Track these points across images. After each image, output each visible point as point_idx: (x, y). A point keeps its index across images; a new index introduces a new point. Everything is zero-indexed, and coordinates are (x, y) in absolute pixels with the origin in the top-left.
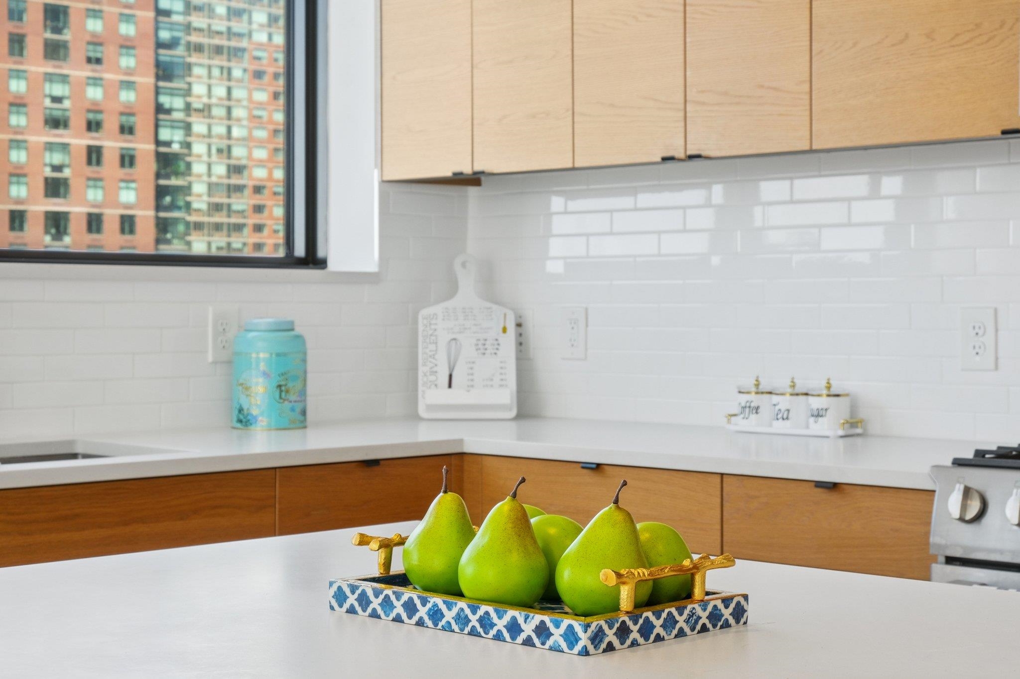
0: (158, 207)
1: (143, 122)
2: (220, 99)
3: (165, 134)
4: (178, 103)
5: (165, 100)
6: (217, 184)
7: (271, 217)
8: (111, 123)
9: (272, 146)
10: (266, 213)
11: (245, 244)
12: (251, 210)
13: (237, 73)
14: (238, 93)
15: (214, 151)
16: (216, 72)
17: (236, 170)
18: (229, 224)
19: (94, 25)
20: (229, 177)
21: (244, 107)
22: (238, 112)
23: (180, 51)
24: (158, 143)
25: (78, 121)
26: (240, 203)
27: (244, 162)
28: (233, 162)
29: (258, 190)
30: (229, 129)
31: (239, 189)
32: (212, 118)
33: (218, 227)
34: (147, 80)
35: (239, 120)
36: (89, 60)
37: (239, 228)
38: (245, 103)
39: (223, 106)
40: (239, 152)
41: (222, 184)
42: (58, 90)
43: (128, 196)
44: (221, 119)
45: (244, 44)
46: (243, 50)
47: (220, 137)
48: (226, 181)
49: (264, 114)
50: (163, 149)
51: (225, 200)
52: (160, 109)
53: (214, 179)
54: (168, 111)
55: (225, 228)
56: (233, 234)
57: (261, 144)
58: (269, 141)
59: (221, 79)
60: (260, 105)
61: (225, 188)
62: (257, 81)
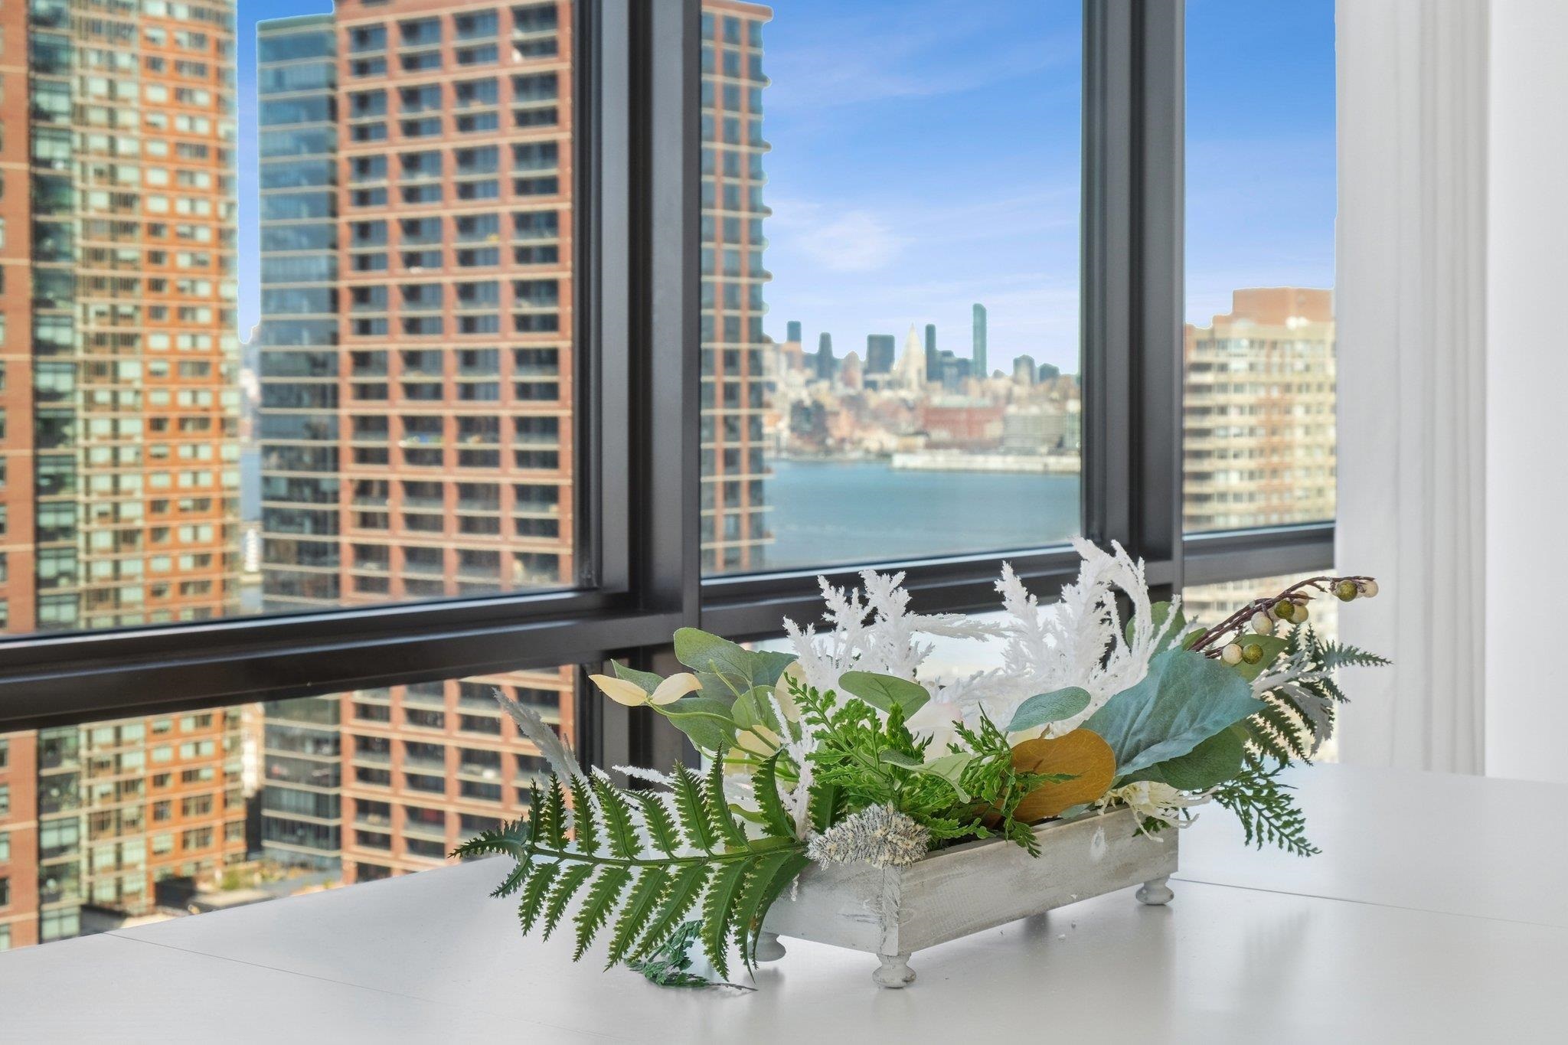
0: (37, 254)
1: (13, 132)
2: (99, 97)
3: (44, 149)
4: (61, 104)
5: (44, 100)
6: (95, 221)
7: (174, 269)
9: (174, 167)
10: (166, 262)
11: (137, 308)
12: (144, 258)
13: (124, 60)
14: (127, 89)
15: (91, 173)
16: (92, 59)
17: (124, 201)
18: (113, 279)
20: (113, 211)
21: (133, 109)
22: (127, 118)
23: (63, 29)
24: (35, 161)
26: (131, 249)
27: (135, 190)
28: (119, 190)
29: (155, 230)
30: (112, 142)
31: (128, 228)
32: (87, 124)
33: (98, 283)
34: (18, 71)
35: (126, 128)
37: (127, 285)
38: (135, 104)
39: (101, 107)
40: (127, 174)
41: (103, 221)
44: (100, 126)
45: (133, 18)
46: (131, 28)
47: (100, 153)
48: (109, 217)
49: (161, 120)
50: (42, 171)
51: (107, 245)
52: (38, 114)
53: (92, 214)
54: (48, 117)
55: (108, 285)
56: (121, 293)
57: (157, 162)
58: (170, 160)
59: (99, 69)
60: (157, 107)
61: (107, 227)
62: (152, 73)
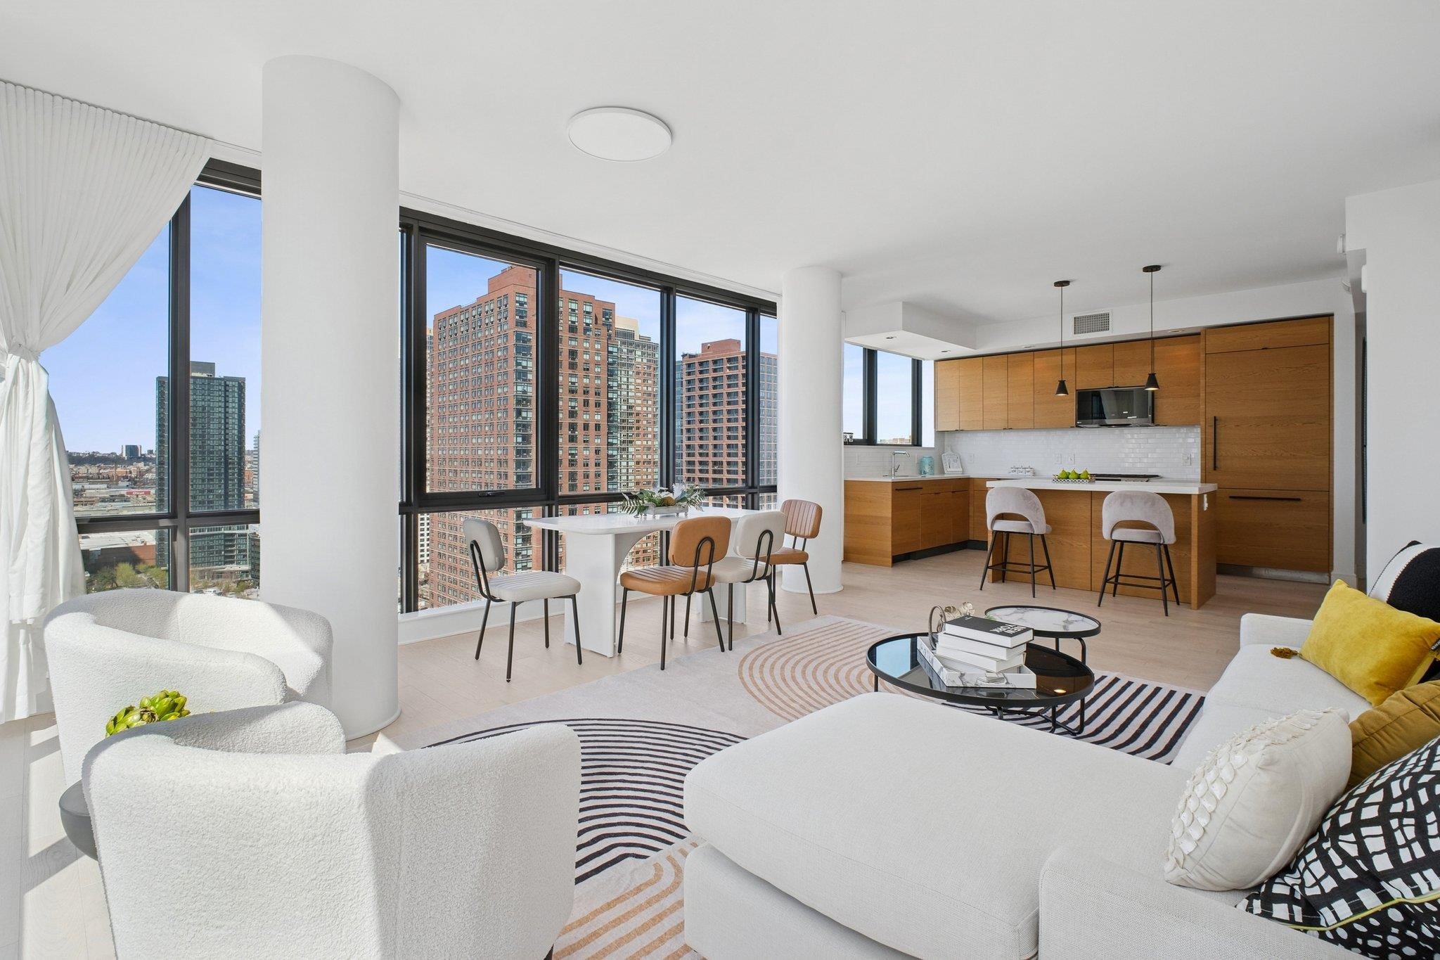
0: (609, 421)
1: (603, 391)
2: (624, 382)
3: (611, 395)
4: (615, 384)
5: (611, 383)
7: (642, 424)
8: (592, 391)
9: (643, 399)
10: (640, 422)
11: (633, 434)
12: (635, 421)
13: (630, 373)
14: (631, 380)
15: (622, 401)
16: (623, 372)
17: (630, 407)
18: (627, 427)
19: (586, 357)
20: (627, 410)
21: (633, 385)
22: (631, 387)
23: (615, 366)
24: (608, 398)
25: (580, 391)
26: (632, 419)
27: (632, 404)
28: (629, 405)
29: (638, 414)
30: (628, 393)
31: (631, 414)
32: (622, 389)
33: (624, 428)
34: (605, 376)
35: (631, 389)
36: (584, 369)
37: (631, 428)
38: (633, 383)
39: (625, 384)
40: (631, 401)
41: (625, 412)
42: (574, 380)
43: (598, 417)
44: (625, 389)
47: (624, 396)
49: (640, 387)
50: (610, 400)
51: (626, 418)
52: (609, 386)
53: (622, 411)
54: (612, 387)
56: (629, 430)
57: (639, 398)
58: (642, 397)
59: (624, 375)
60: (639, 384)
61: (626, 414)
62: (638, 375)
